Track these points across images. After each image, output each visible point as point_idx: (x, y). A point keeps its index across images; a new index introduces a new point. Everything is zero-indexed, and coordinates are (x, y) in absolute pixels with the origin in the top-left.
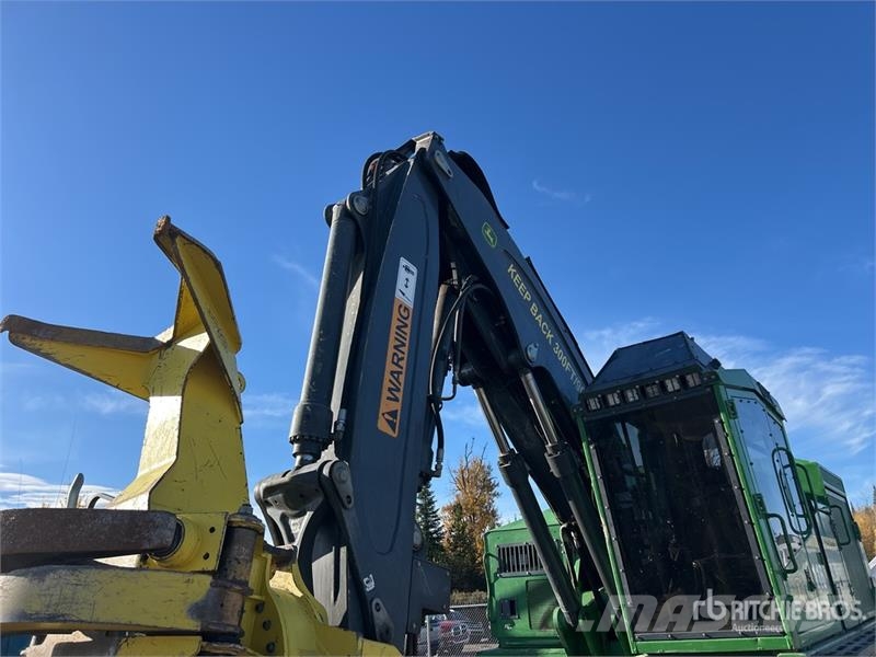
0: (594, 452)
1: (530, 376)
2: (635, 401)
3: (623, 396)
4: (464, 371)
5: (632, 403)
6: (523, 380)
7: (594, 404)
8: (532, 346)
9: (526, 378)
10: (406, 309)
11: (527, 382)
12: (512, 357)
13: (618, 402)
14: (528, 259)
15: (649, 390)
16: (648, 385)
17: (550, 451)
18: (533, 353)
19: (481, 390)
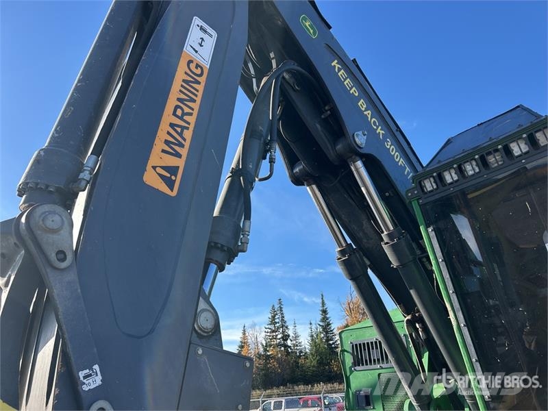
0: (432, 234)
1: (359, 164)
2: (476, 174)
3: (461, 171)
4: (297, 170)
5: (473, 175)
6: (353, 168)
7: (429, 185)
8: (360, 133)
9: (355, 167)
10: (198, 66)
11: (357, 170)
12: (339, 147)
13: (456, 178)
14: (354, 61)
15: (491, 159)
16: (489, 153)
17: (386, 239)
18: (360, 139)
19: (314, 186)
